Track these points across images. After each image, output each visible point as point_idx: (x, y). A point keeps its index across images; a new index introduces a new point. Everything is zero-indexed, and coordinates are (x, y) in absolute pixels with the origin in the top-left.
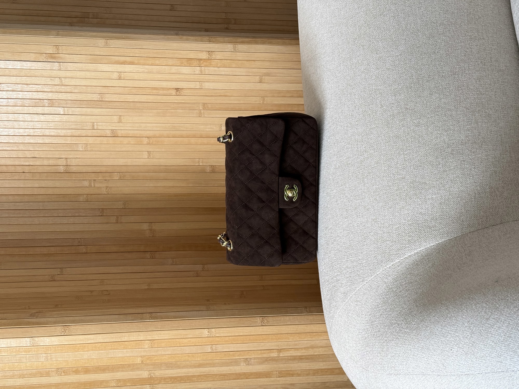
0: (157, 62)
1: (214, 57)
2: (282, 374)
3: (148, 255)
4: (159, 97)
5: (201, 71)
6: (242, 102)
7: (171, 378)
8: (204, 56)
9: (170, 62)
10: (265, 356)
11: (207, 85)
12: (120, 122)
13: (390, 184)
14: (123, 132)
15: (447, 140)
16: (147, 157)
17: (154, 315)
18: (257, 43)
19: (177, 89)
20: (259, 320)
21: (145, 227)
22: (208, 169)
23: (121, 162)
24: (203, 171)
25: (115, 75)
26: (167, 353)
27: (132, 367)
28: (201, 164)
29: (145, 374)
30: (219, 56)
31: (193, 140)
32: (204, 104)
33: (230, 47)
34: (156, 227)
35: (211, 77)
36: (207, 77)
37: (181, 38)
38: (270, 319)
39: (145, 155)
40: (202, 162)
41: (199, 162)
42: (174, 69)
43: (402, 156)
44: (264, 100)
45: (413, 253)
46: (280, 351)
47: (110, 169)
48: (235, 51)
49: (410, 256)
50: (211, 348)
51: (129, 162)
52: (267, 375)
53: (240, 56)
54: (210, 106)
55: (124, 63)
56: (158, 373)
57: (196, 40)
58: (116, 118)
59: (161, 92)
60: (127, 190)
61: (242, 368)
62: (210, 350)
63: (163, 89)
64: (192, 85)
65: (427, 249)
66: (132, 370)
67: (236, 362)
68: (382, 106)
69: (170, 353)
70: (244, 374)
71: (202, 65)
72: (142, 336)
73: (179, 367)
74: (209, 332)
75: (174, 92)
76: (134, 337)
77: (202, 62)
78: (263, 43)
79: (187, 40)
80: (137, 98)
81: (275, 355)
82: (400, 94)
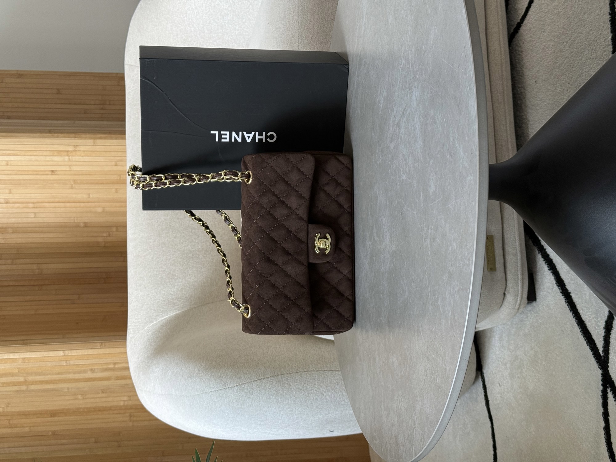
0: (35, 154)
1: (78, 149)
2: (117, 378)
3: (37, 288)
4: (38, 177)
5: (69, 159)
6: (103, 178)
7: (40, 381)
8: (71, 148)
9: (45, 153)
10: (105, 367)
11: (74, 168)
12: (10, 193)
13: (157, 273)
14: (13, 200)
15: (190, 248)
16: (33, 217)
17: (25, 341)
18: (111, 138)
19: (52, 171)
20: (99, 345)
21: (35, 267)
22: (82, 225)
23: (13, 220)
24: (77, 226)
25: (4, 163)
26: (35, 366)
27: (12, 375)
28: (76, 221)
29: (22, 379)
30: (82, 148)
31: (68, 204)
32: (74, 181)
33: (90, 142)
34: (44, 267)
35: (77, 163)
36: (74, 163)
37: (53, 136)
38: (107, 344)
39: (33, 215)
40: (77, 220)
41: (74, 220)
42: (48, 158)
43: (165, 257)
44: (120, 177)
45: (163, 318)
46: (115, 364)
47: (4, 226)
48: (94, 145)
49: (161, 320)
50: (66, 363)
51: (20, 221)
52: (108, 379)
53: (97, 148)
54: (79, 181)
55: (9, 155)
56: (30, 378)
57: (65, 137)
58: (7, 191)
59: (40, 173)
60: (19, 241)
61: (89, 375)
62: (65, 364)
63: (41, 171)
64: (63, 168)
65: (170, 317)
66: (12, 376)
67: (85, 372)
68: (158, 222)
69: (37, 366)
70: (92, 378)
71: (70, 155)
72: (17, 356)
73: (44, 375)
74: (63, 353)
75: (50, 173)
76: (11, 356)
77: (69, 152)
78: (116, 139)
79: (57, 137)
80: (21, 177)
81: (111, 366)
82: (168, 215)
